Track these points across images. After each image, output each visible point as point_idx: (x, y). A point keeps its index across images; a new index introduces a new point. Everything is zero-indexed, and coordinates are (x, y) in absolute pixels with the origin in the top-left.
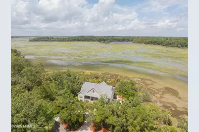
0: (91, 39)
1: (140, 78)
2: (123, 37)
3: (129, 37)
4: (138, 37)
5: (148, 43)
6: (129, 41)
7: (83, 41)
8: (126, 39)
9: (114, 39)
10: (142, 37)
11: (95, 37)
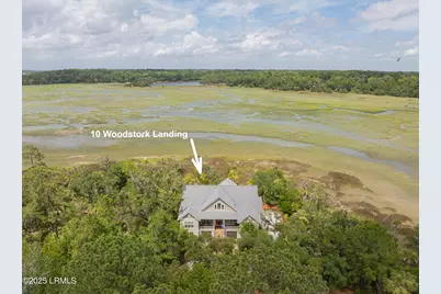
0: (99, 77)
1: (272, 161)
2: (176, 71)
3: (190, 70)
4: (210, 72)
5: (235, 84)
6: (192, 80)
7: (78, 82)
8: (183, 75)
9: (157, 77)
10: (218, 72)
11: (110, 72)
